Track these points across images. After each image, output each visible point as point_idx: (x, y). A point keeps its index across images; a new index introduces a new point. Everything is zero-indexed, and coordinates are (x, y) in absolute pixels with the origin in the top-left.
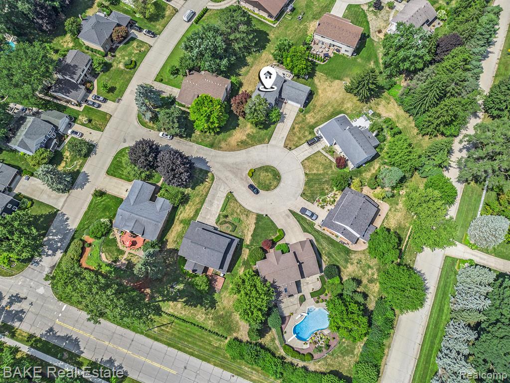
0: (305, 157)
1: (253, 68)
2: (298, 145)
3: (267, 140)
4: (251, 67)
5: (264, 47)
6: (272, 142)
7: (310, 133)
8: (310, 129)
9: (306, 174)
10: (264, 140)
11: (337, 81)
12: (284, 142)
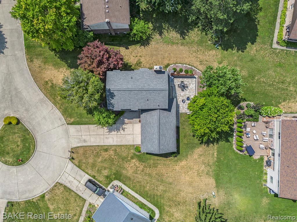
0: (68, 185)
1: (181, 48)
2: (83, 167)
3: (72, 120)
4: (182, 44)
5: (226, 47)
6: (72, 129)
7: (107, 177)
8: (115, 174)
9: (43, 196)
10: (71, 116)
11: (212, 181)
12: (79, 145)
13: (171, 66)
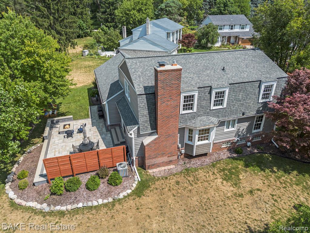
13: (129, 191)
